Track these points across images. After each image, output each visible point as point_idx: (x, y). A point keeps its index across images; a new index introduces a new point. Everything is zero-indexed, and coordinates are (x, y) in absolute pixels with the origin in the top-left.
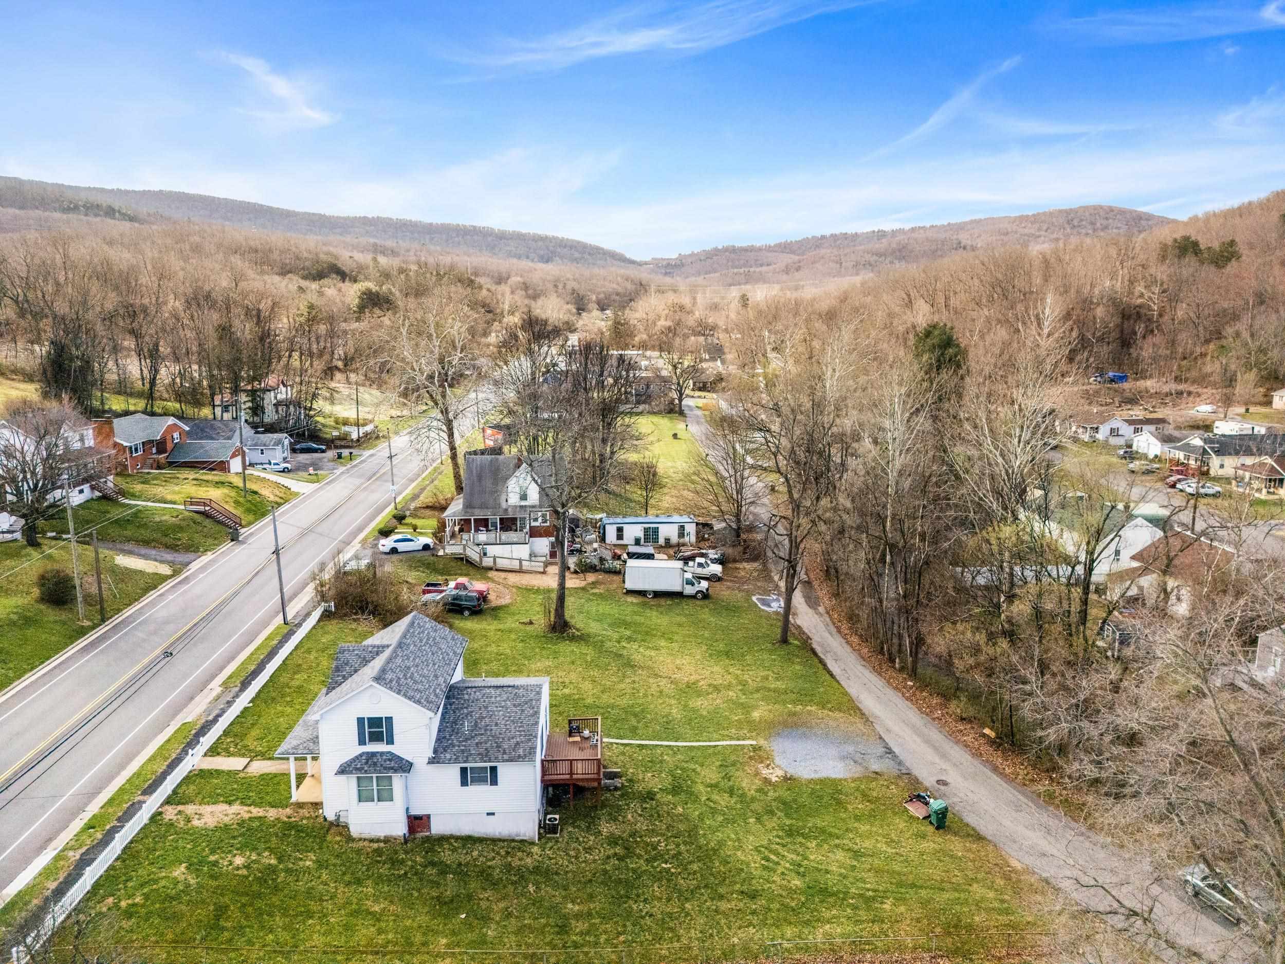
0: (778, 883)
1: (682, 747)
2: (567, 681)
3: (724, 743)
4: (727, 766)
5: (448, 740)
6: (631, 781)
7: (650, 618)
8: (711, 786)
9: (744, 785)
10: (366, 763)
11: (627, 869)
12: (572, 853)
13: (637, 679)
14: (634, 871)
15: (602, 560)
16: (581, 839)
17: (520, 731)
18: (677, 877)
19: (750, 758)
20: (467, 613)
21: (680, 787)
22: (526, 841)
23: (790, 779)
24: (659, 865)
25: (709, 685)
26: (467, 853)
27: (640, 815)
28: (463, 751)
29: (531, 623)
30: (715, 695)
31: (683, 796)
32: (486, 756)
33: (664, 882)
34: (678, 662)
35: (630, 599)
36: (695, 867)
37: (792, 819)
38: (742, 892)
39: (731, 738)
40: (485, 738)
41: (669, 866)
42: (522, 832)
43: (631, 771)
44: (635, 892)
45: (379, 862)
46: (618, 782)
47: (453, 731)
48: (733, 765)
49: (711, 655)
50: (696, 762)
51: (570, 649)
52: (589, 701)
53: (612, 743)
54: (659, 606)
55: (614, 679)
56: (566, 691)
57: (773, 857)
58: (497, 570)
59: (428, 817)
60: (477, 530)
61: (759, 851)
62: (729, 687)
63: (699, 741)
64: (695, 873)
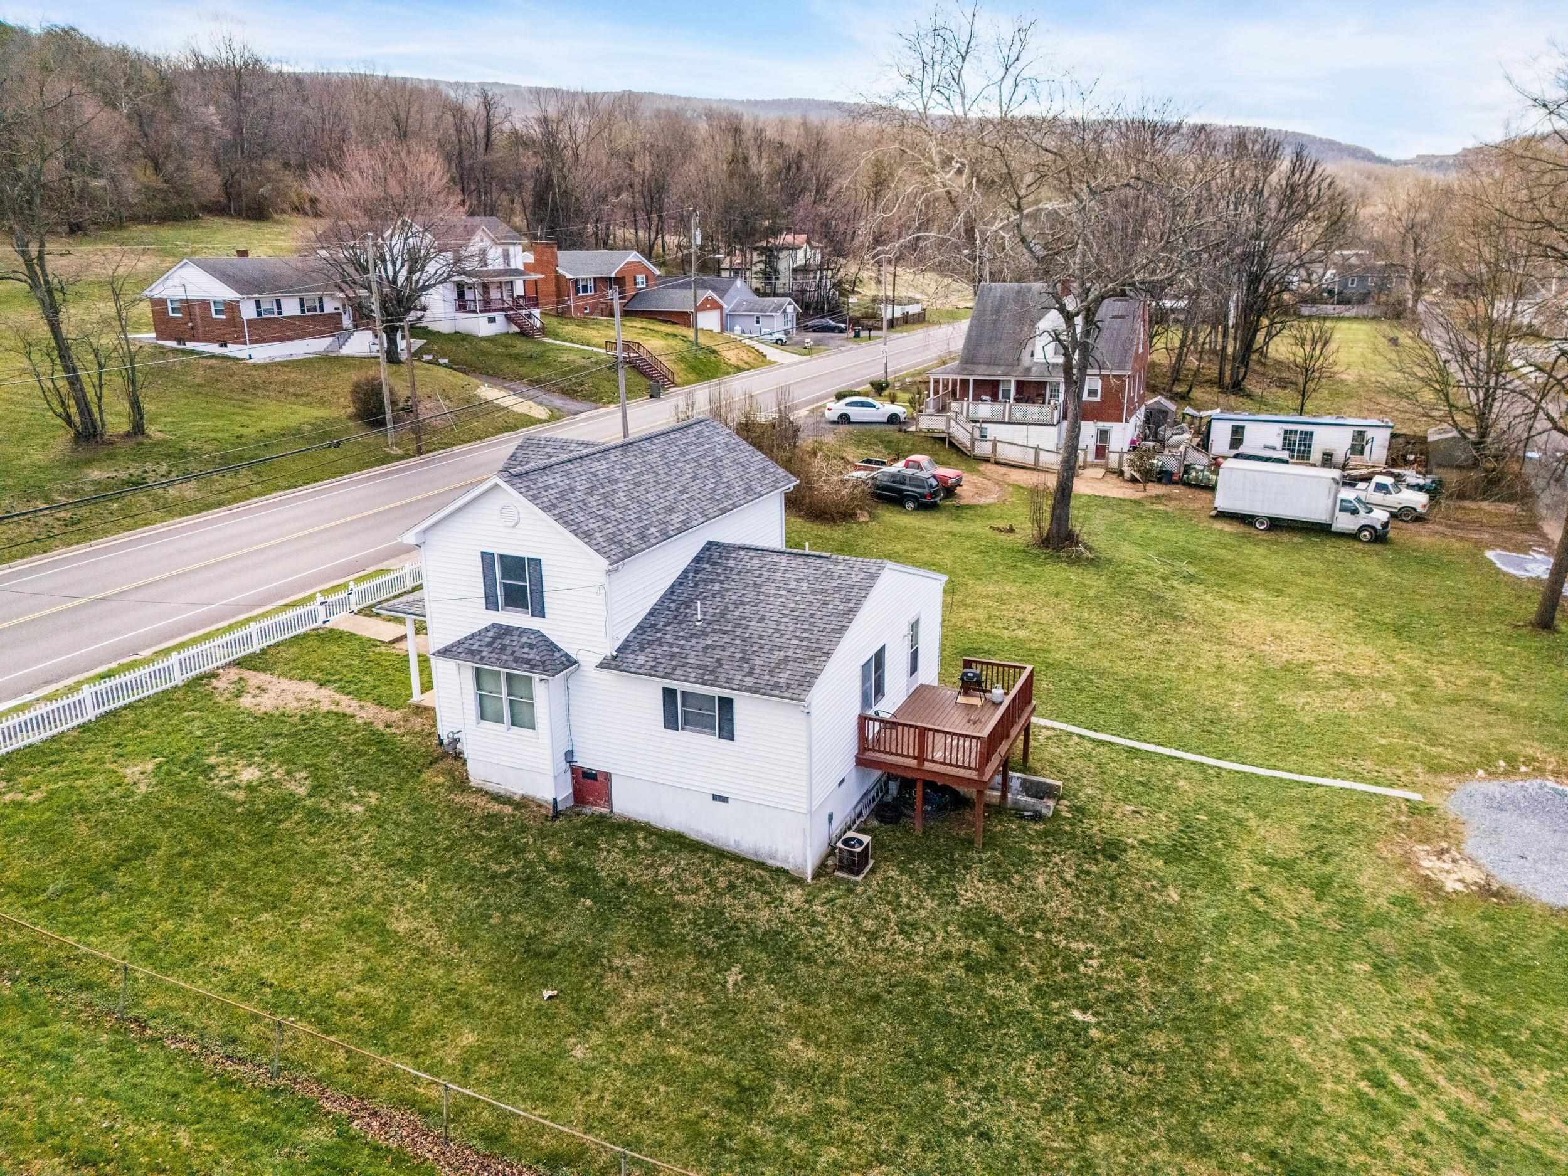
0: (1396, 1161)
1: (1230, 771)
2: (1030, 618)
3: (1338, 783)
4: (1329, 831)
5: (659, 631)
6: (1081, 810)
7: (1248, 557)
8: (1272, 862)
9: (1363, 880)
10: (489, 644)
11: (980, 995)
12: (868, 924)
13: (1176, 638)
14: (994, 1007)
15: (1187, 469)
16: (904, 900)
17: (801, 639)
18: (1098, 1054)
19: (1397, 825)
20: (910, 505)
21: (1192, 848)
22: (785, 872)
23: (1497, 894)
24: (1066, 1009)
25: (1338, 674)
26: (652, 866)
27: (1068, 885)
28: (673, 655)
29: (1011, 530)
30: (1344, 693)
31: (1192, 869)
32: (712, 673)
33: (1061, 1055)
34: (1279, 626)
35: (1218, 525)
36: (1158, 1041)
37: (1481, 992)
38: (1273, 1154)
39: (1357, 777)
40: (727, 639)
41: (1089, 1018)
42: (781, 853)
43: (1089, 791)
44: (970, 1058)
45: (479, 838)
46: (1048, 807)
47: (675, 617)
48: (1348, 831)
49: (1358, 626)
50: (1253, 807)
51: (1063, 575)
52: (1060, 656)
53: (1070, 734)
54: (1276, 543)
55: (1127, 630)
56: (1022, 634)
57: (1397, 1079)
58: (997, 463)
59: (608, 777)
60: (977, 398)
61: (1360, 1054)
62: (1385, 683)
63: (1275, 768)
64: (1152, 1057)
